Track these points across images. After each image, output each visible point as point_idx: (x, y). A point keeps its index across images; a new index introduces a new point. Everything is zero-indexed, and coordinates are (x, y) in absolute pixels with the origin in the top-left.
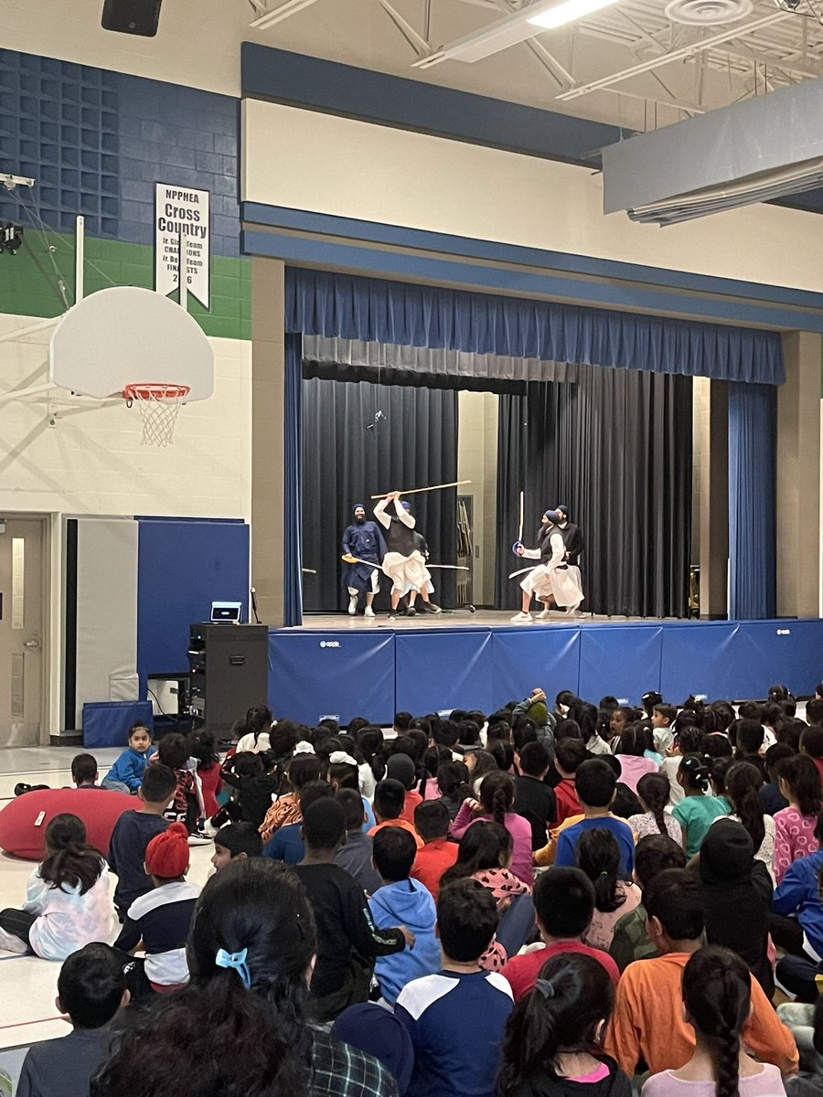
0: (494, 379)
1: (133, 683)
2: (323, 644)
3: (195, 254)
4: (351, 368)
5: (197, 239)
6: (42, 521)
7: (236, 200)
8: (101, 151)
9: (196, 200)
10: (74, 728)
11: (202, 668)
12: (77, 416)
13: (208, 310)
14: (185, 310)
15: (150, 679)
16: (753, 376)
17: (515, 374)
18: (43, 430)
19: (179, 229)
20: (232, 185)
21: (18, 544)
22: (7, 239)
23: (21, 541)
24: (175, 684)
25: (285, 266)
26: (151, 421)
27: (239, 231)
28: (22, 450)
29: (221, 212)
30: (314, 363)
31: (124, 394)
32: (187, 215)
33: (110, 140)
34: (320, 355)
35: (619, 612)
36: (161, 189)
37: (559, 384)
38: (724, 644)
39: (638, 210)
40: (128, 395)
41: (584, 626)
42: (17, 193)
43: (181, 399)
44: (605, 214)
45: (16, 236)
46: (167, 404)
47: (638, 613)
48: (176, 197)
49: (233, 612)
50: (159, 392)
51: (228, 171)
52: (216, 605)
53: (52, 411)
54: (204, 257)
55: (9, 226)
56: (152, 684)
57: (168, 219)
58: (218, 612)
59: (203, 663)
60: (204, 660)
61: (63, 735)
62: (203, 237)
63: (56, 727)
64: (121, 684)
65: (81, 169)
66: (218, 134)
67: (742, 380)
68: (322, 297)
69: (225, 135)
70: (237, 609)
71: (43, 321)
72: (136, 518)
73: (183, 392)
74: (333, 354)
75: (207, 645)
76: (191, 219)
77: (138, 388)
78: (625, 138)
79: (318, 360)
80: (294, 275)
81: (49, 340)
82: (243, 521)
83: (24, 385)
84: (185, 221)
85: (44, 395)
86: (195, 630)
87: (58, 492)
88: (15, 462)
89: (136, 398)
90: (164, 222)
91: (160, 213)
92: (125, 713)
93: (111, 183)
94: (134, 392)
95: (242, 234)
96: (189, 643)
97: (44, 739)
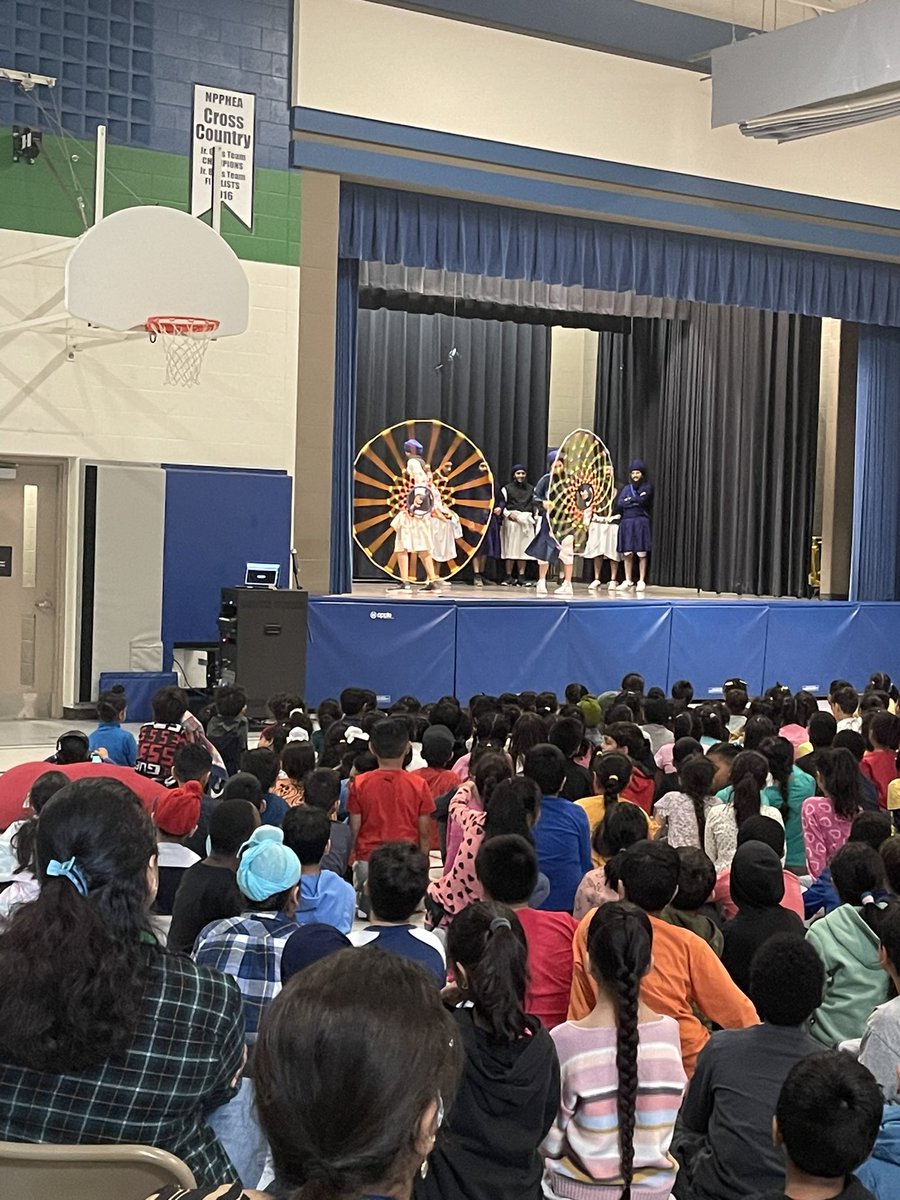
0: (591, 314)
1: (157, 652)
2: (373, 615)
3: (237, 165)
4: (424, 298)
5: (239, 150)
6: (57, 466)
7: (285, 106)
8: (132, 46)
9: (240, 105)
10: (90, 700)
11: (233, 637)
12: (99, 348)
13: (251, 230)
14: (218, 234)
15: (175, 647)
16: (887, 318)
17: (615, 308)
18: (61, 363)
19: (219, 137)
20: (281, 88)
21: (31, 492)
22: (24, 147)
23: (34, 489)
24: (204, 655)
25: (341, 182)
26: (176, 358)
27: (289, 140)
28: (37, 385)
29: (268, 119)
30: (381, 291)
31: (147, 328)
32: (228, 121)
33: (144, 35)
34: (387, 282)
35: (731, 589)
36: (200, 91)
37: (668, 321)
38: (842, 627)
39: (752, 123)
40: (152, 328)
41: (677, 603)
42: (36, 93)
43: (210, 334)
44: (713, 127)
45: (33, 143)
46: (194, 339)
47: (751, 591)
48: (217, 101)
49: (270, 576)
50: (185, 326)
51: (278, 70)
52: (251, 566)
53: (71, 343)
54: (248, 170)
55: (27, 132)
56: (178, 654)
57: (207, 126)
58: (253, 574)
59: (234, 631)
60: (236, 628)
61: (77, 707)
62: (247, 146)
63: (70, 700)
64: (144, 653)
65: (109, 66)
66: (266, 29)
67: (874, 323)
68: (383, 217)
69: (274, 29)
70: (274, 572)
71: (65, 241)
72: (164, 466)
73: (212, 326)
74: (402, 282)
75: (239, 610)
76: (234, 126)
77: (161, 321)
78: (738, 40)
79: (384, 288)
80: (352, 192)
81: (64, 263)
82: (285, 472)
83: (40, 313)
84: (227, 128)
85: (63, 325)
86: (226, 594)
87: (76, 434)
88: (28, 400)
89: (159, 331)
90: (203, 129)
91: (199, 119)
92: (147, 685)
93: (142, 83)
94: (157, 325)
95: (292, 144)
96: (220, 610)
97: (56, 712)
